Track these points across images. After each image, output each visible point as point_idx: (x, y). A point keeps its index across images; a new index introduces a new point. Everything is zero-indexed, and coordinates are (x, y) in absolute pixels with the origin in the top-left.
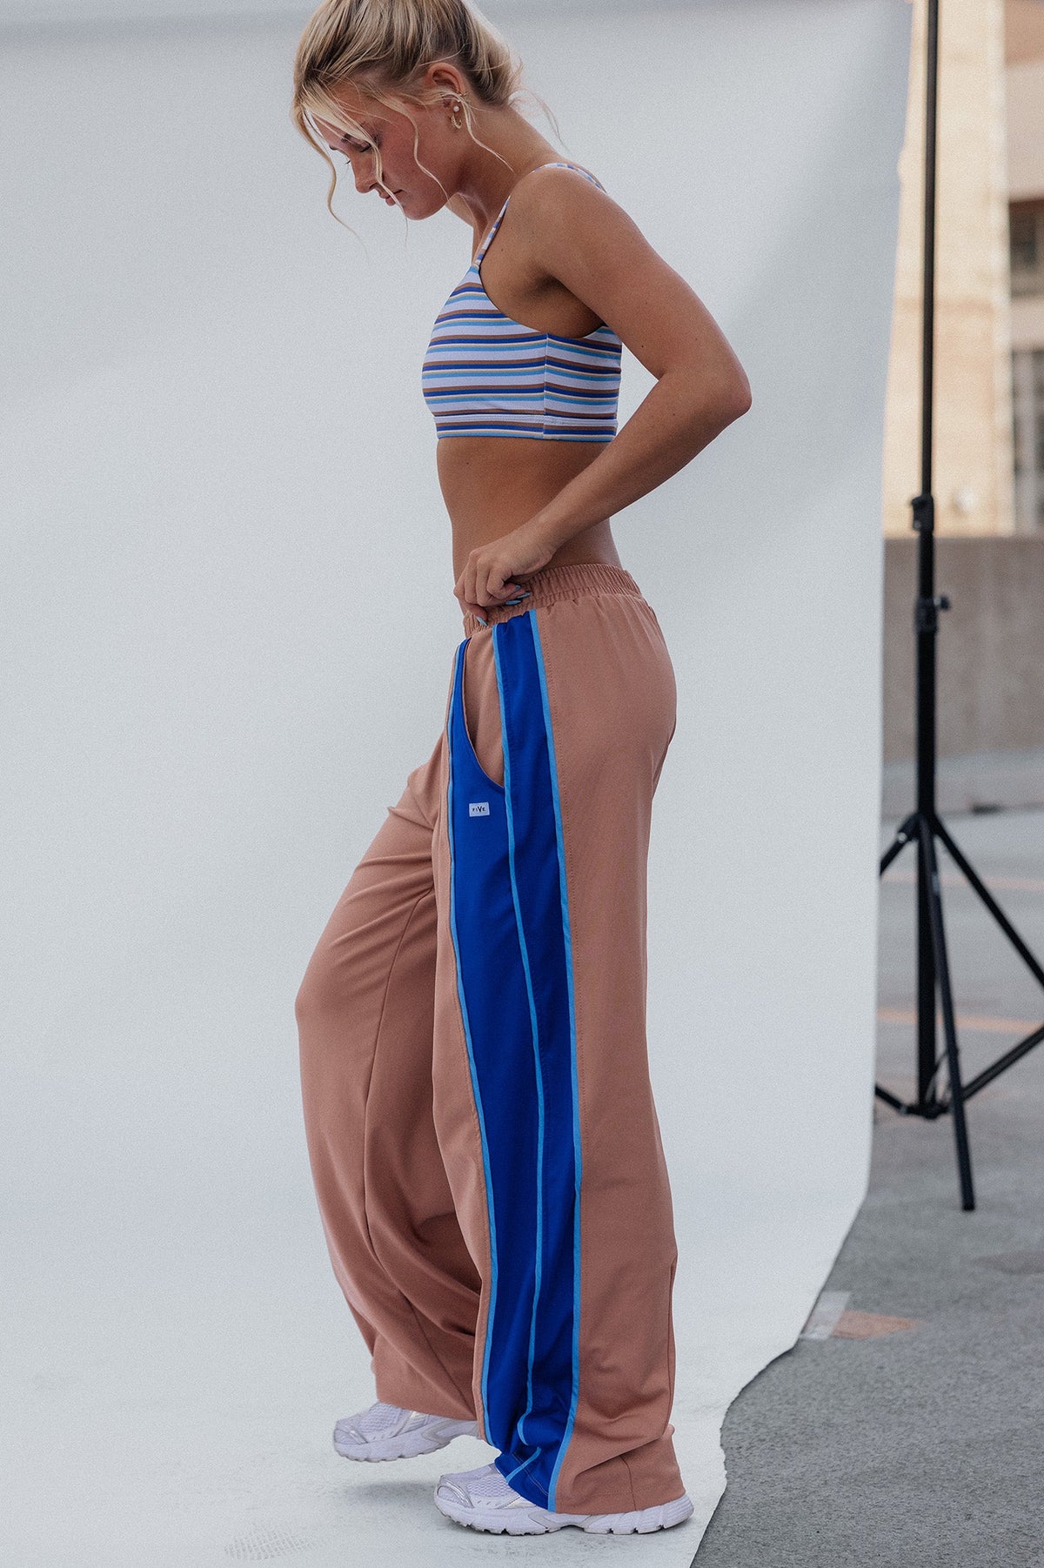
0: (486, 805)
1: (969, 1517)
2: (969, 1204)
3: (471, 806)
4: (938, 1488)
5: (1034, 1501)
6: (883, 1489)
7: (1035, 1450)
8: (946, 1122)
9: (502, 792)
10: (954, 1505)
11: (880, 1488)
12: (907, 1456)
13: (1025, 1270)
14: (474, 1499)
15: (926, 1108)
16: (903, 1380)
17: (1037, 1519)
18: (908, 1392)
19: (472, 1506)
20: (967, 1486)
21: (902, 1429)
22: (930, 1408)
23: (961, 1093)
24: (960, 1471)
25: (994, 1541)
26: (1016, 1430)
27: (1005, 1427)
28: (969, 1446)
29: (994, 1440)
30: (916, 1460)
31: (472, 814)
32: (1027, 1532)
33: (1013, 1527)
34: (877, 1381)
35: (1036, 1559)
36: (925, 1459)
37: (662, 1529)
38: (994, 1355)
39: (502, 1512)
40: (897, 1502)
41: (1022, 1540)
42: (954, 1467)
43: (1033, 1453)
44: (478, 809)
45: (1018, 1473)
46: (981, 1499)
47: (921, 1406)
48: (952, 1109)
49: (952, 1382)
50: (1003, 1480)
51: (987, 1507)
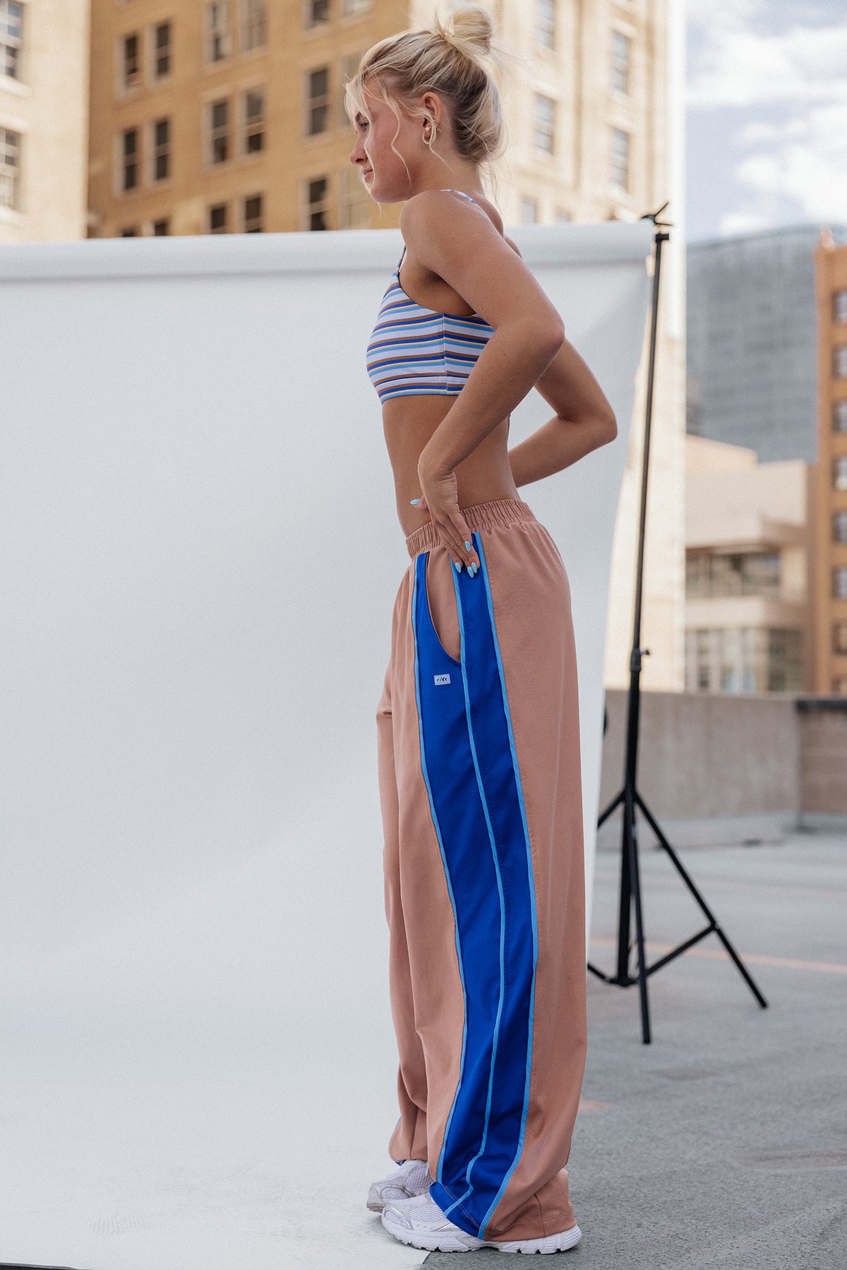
0: (447, 676)
1: (639, 1225)
2: (647, 1039)
3: (436, 677)
4: (618, 1206)
5: (688, 1217)
6: (578, 1205)
7: (688, 1184)
8: (634, 991)
9: (460, 666)
10: (629, 1218)
11: (576, 1204)
12: (597, 1184)
13: (684, 1077)
14: (414, 1223)
15: (622, 979)
16: (597, 1139)
17: (689, 1229)
18: (600, 1146)
19: (412, 1229)
20: (639, 1206)
21: (594, 1168)
22: (614, 1156)
23: (646, 972)
24: (634, 1196)
25: (657, 1242)
26: (675, 1172)
27: (667, 1170)
28: (641, 1180)
29: (659, 1177)
30: (603, 1188)
31: (437, 683)
32: (682, 1237)
33: (671, 1233)
34: (578, 1139)
35: (688, 1255)
36: (610, 1187)
37: (558, 1251)
38: (661, 1126)
39: (437, 1234)
40: (588, 1213)
41: (678, 1242)
42: (630, 1192)
43: (688, 1186)
44: (442, 680)
45: (676, 1198)
46: (648, 1214)
47: (609, 1154)
48: (639, 982)
49: (631, 1141)
50: (665, 1202)
51: (653, 1219)
